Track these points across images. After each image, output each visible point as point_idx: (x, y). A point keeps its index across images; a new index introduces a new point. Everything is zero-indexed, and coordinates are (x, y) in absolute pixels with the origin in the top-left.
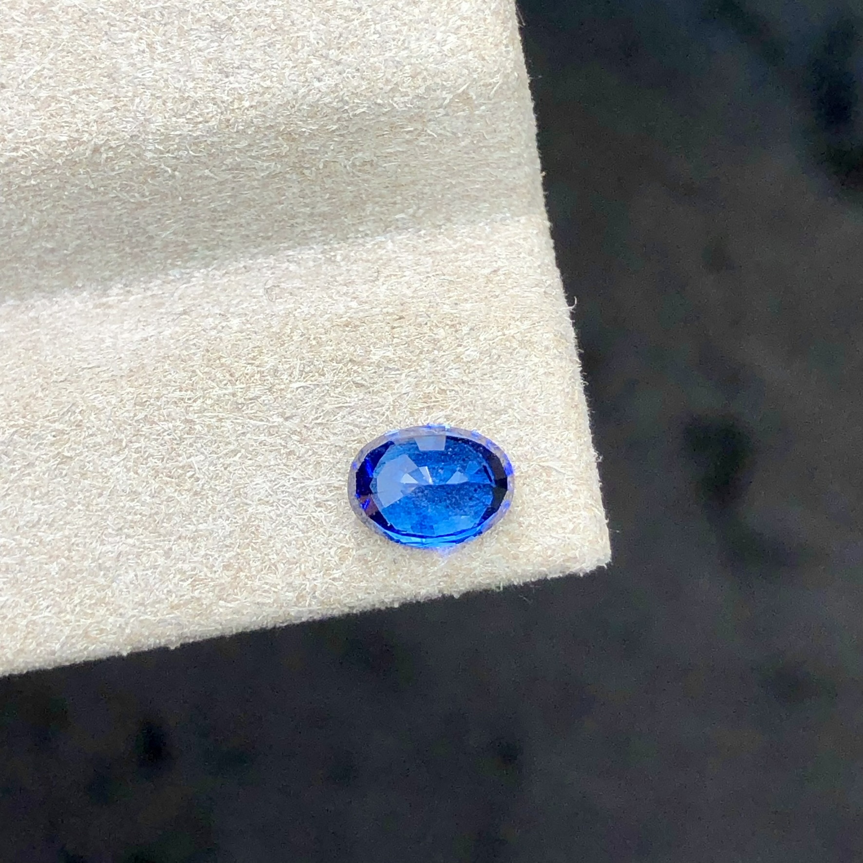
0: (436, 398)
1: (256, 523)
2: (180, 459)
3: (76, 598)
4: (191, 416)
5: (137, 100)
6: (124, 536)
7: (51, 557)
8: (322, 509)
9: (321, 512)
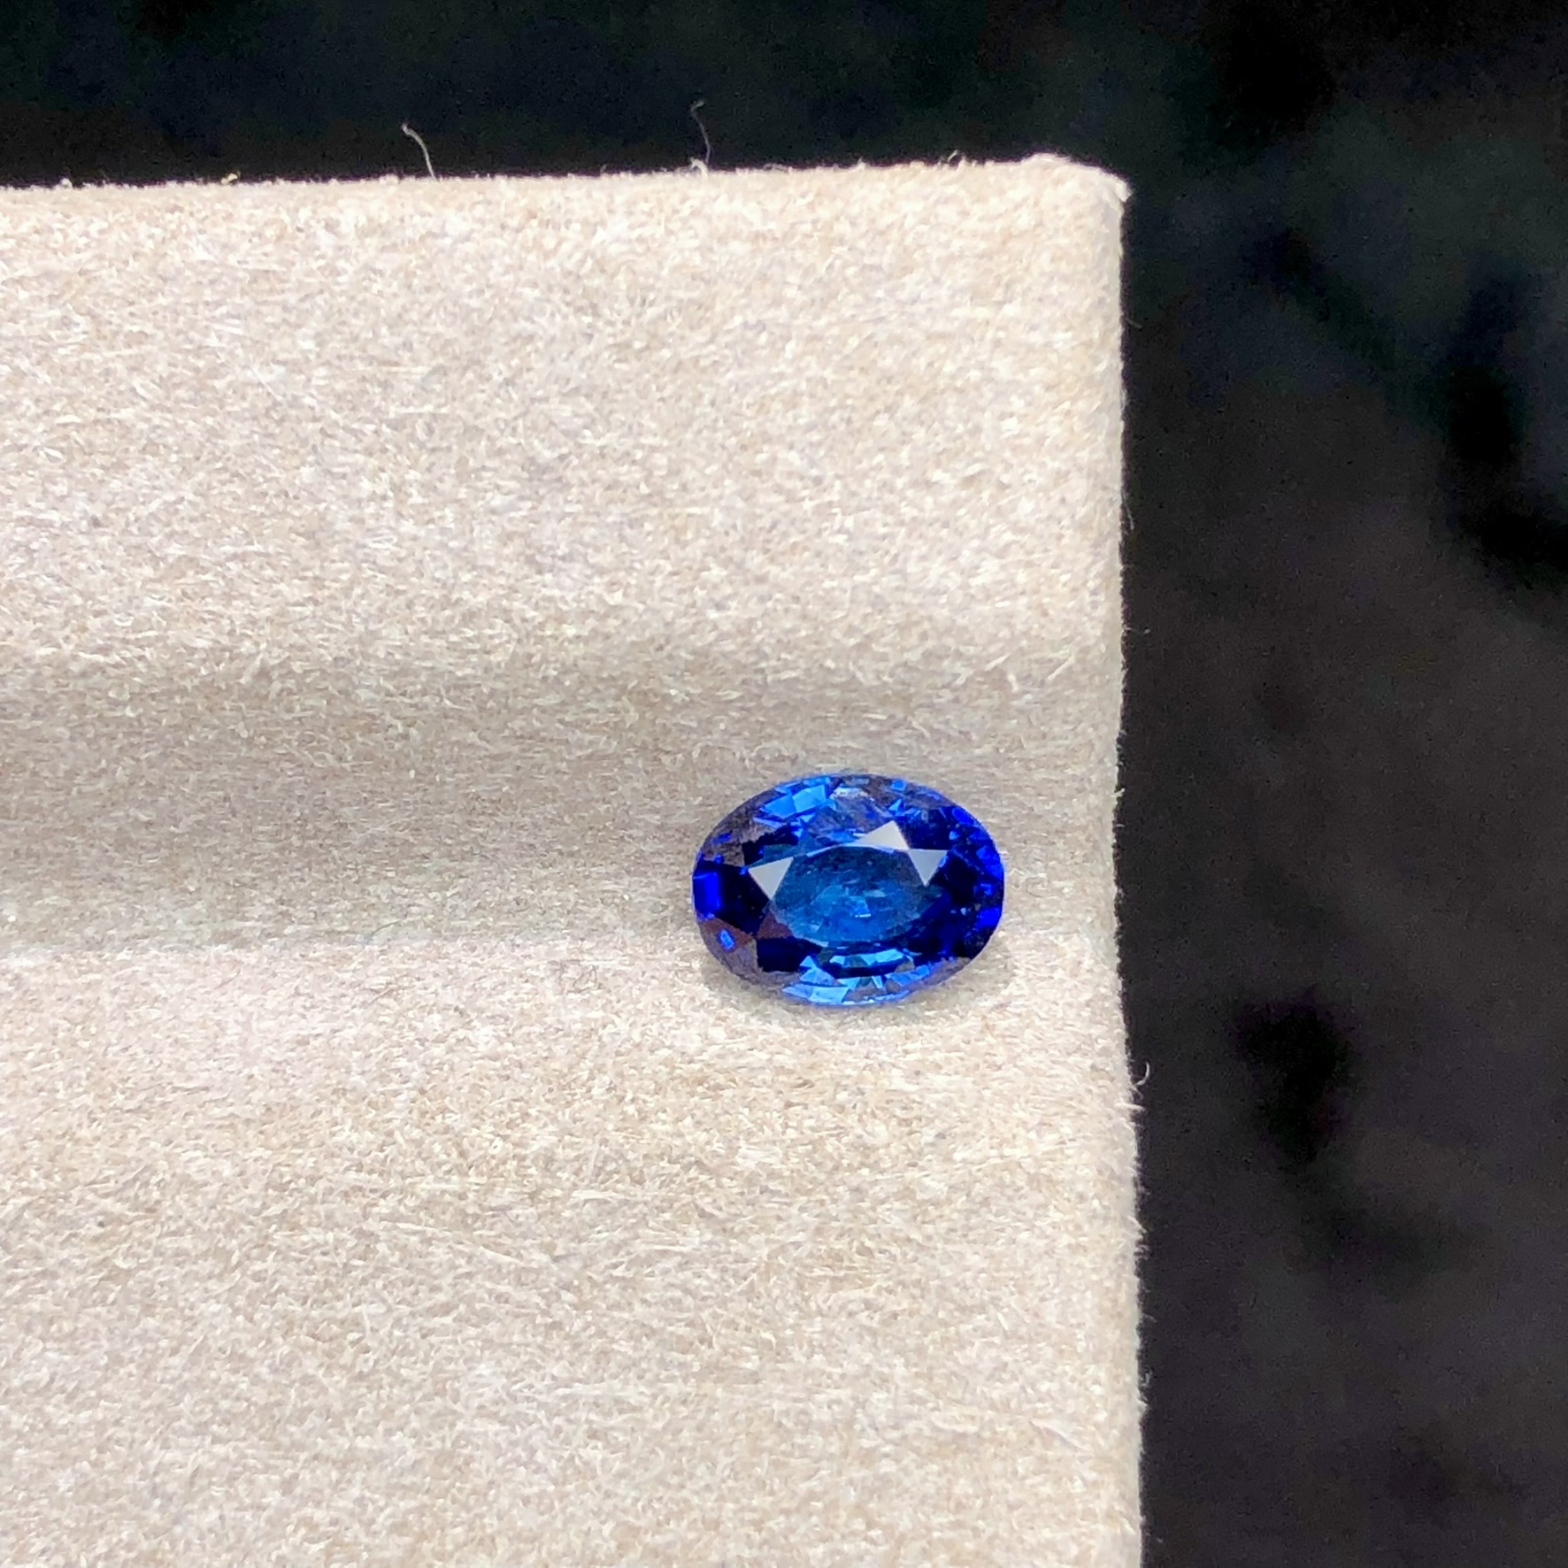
0: (851, 1260)
1: (466, 1451)
2: (339, 1305)
3: (101, 1542)
4: (372, 1225)
5: (358, 591)
6: (208, 1440)
7: (62, 1457)
8: (600, 1445)
9: (595, 1448)
